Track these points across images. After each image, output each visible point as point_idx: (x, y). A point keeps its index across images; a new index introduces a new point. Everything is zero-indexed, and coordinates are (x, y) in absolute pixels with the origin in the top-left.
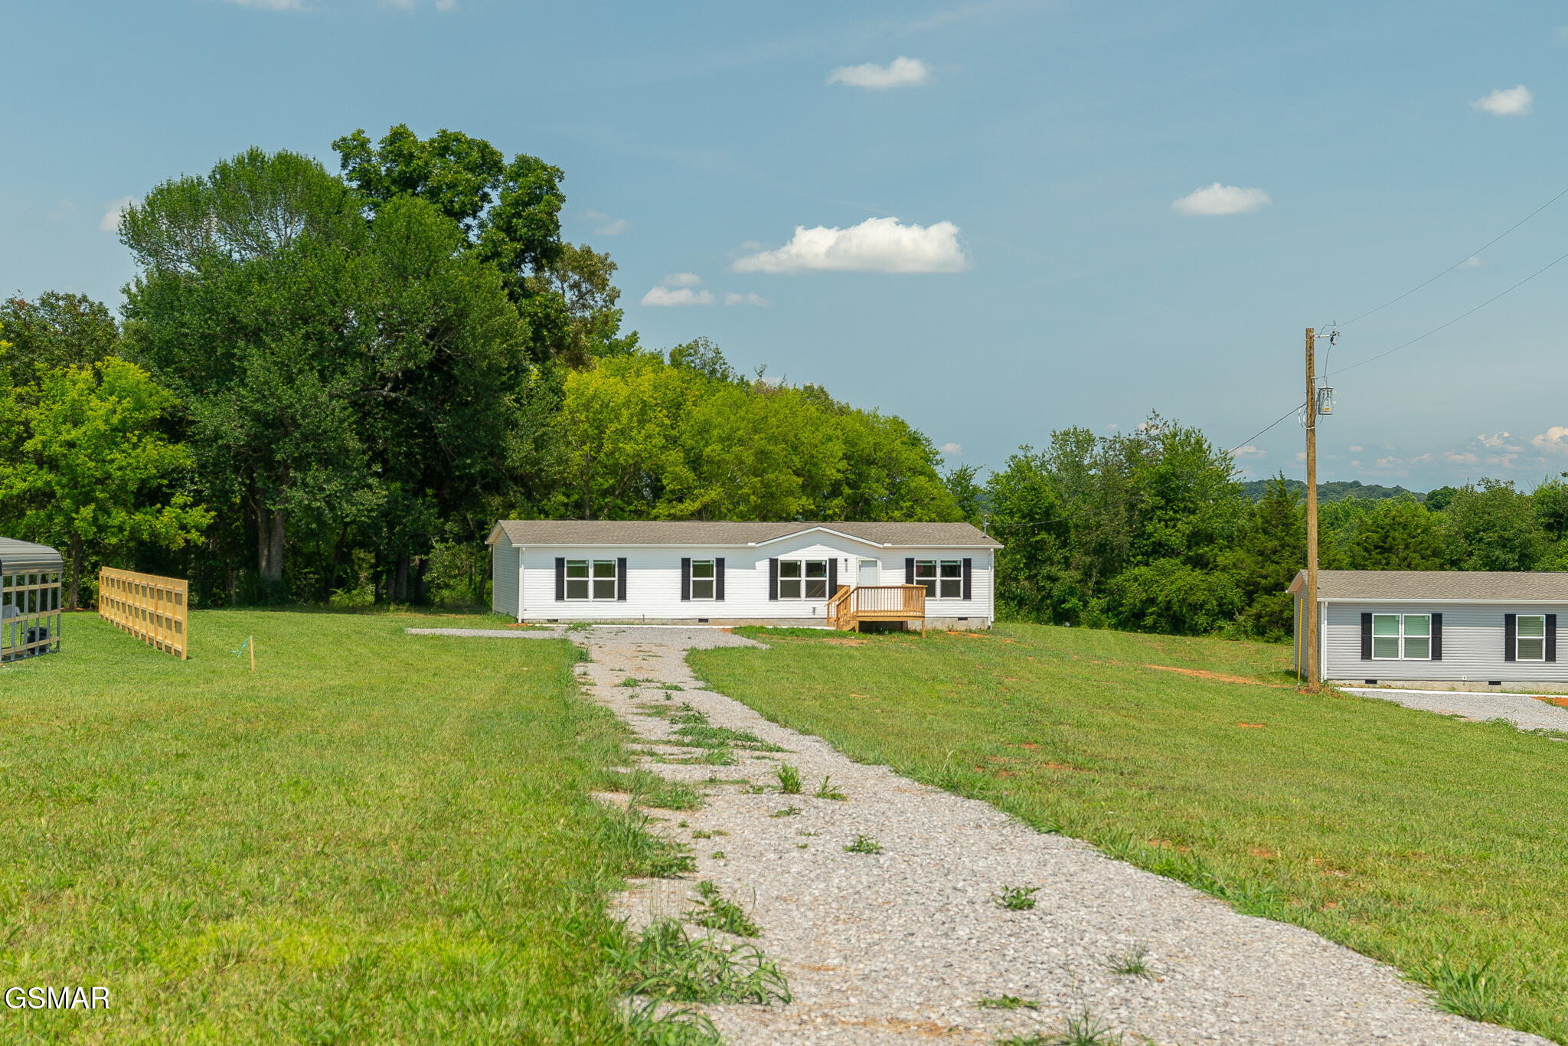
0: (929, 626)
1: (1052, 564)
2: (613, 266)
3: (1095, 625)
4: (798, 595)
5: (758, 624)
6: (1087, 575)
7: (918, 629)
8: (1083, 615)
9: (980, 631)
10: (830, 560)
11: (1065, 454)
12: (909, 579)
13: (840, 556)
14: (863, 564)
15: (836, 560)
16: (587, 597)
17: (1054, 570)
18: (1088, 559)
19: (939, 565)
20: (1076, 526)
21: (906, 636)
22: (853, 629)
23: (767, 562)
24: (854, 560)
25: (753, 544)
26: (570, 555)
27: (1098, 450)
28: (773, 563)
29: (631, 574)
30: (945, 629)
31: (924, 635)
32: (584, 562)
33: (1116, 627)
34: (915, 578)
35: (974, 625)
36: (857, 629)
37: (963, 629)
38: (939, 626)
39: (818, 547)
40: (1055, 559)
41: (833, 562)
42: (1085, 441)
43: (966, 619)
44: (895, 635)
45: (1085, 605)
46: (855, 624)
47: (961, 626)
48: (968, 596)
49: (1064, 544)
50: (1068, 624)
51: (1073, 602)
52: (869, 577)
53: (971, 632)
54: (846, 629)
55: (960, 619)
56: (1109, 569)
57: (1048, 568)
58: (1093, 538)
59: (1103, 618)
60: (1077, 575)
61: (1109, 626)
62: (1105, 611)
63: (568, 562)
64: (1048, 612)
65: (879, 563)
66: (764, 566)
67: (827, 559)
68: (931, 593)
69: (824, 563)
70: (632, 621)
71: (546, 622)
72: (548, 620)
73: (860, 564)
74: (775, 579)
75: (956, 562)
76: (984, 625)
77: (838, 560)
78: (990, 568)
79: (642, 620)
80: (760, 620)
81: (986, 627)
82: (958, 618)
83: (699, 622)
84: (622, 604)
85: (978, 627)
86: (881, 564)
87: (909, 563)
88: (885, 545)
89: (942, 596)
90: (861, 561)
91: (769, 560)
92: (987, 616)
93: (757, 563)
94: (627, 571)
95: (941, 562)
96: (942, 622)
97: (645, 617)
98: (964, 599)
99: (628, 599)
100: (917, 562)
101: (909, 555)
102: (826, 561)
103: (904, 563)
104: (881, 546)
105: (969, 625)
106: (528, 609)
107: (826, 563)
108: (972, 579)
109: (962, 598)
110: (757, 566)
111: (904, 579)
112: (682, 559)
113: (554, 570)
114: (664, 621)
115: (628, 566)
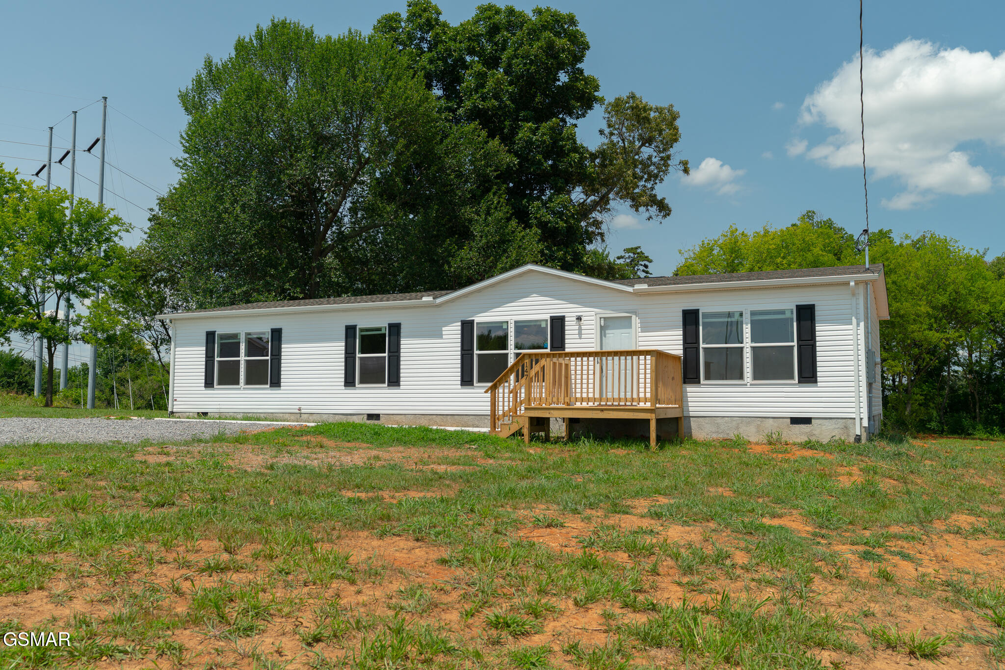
9: (840, 447)
10: (553, 319)
12: (690, 344)
13: (569, 310)
14: (609, 323)
15: (562, 319)
19: (747, 318)
22: (519, 433)
23: (457, 327)
24: (592, 317)
25: (430, 299)
26: (221, 328)
28: (467, 327)
30: (759, 439)
32: (236, 336)
34: (702, 346)
35: (823, 433)
36: (526, 431)
37: (803, 439)
38: (754, 433)
39: (535, 299)
41: (558, 323)
43: (807, 421)
47: (799, 434)
48: (809, 376)
53: (818, 445)
54: (509, 430)
55: (795, 421)
65: (636, 321)
66: (453, 333)
67: (547, 317)
68: (732, 372)
69: (543, 325)
70: (287, 416)
71: (196, 416)
72: (198, 413)
73: (603, 324)
74: (470, 352)
75: (782, 312)
76: (848, 436)
77: (567, 319)
78: (854, 320)
79: (299, 415)
80: (449, 417)
81: (852, 440)
82: (791, 418)
83: (368, 419)
84: (275, 392)
85: (837, 438)
86: (638, 321)
87: (690, 319)
88: (637, 287)
89: (755, 377)
90: (604, 318)
91: (459, 324)
92: (853, 416)
93: (444, 329)
94: (283, 346)
95: (753, 313)
96: (758, 426)
97: (303, 411)
98: (800, 382)
99: (282, 384)
100: (705, 315)
101: (690, 304)
102: (547, 320)
103: (681, 319)
104: (630, 289)
105: (815, 432)
106: (178, 399)
107: (547, 325)
108: (818, 344)
109: (797, 381)
110: (444, 333)
111: (681, 347)
112: (346, 326)
113: (204, 348)
114: (324, 418)
115: (283, 339)
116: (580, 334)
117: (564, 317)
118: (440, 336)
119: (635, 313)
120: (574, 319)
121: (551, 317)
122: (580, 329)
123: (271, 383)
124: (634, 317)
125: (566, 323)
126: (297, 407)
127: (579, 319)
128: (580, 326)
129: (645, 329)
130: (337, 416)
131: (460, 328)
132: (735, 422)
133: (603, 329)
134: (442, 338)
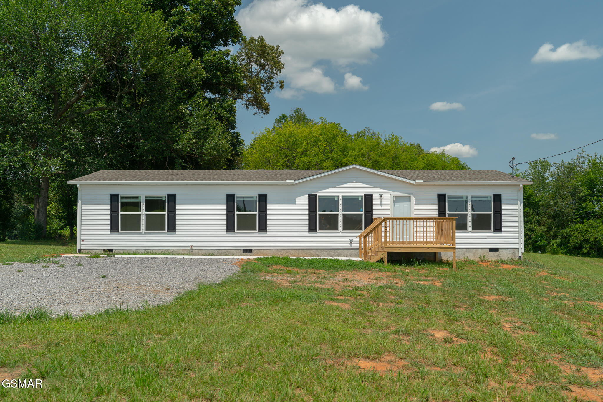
0: (460, 256)
1: (531, 223)
2: (281, 53)
3: (555, 252)
4: (336, 228)
5: (282, 255)
6: (550, 228)
7: (450, 259)
8: (548, 248)
9: (511, 262)
10: (366, 196)
11: (535, 171)
12: (441, 211)
13: (375, 192)
14: (397, 199)
15: (371, 196)
16: (140, 230)
17: (532, 226)
18: (550, 221)
19: (470, 199)
20: (543, 205)
21: (436, 268)
22: (382, 260)
23: (306, 198)
24: (388, 195)
25: (292, 181)
26: (124, 192)
27: (553, 169)
28: (312, 198)
29: (181, 209)
30: (476, 259)
31: (455, 267)
32: (137, 198)
33: (566, 254)
34: (447, 212)
35: (505, 256)
36: (385, 260)
37: (494, 259)
38: (471, 257)
39: (355, 184)
40: (533, 221)
41: (369, 197)
42: (546, 166)
43: (496, 250)
44: (425, 266)
45: (549, 243)
46: (383, 255)
47: (493, 256)
48: (498, 228)
49: (537, 214)
50: (540, 252)
51: (543, 242)
52: (402, 210)
53: (502, 262)
54: (374, 260)
55: (491, 250)
56: (562, 225)
57: (530, 225)
58: (551, 211)
59: (559, 249)
60: (545, 228)
61: (562, 253)
62: (559, 246)
63: (123, 198)
64: (530, 246)
65: (413, 199)
66: (303, 202)
67: (363, 194)
68: (462, 226)
69: (360, 199)
70: (181, 251)
71: (102, 252)
72: (104, 250)
73: (394, 200)
74: (314, 213)
75: (486, 197)
76: (515, 257)
77: (374, 196)
78: (519, 202)
79: (191, 251)
80: (300, 250)
81: (517, 258)
82: (490, 249)
83: (243, 252)
84: (171, 236)
85: (510, 258)
86: (414, 199)
87: (441, 198)
88: (418, 181)
89: (473, 229)
90: (396, 196)
91: (307, 196)
92: (518, 247)
93: (296, 198)
94: (177, 205)
95: (472, 197)
96: (474, 253)
97: (193, 248)
98: (494, 231)
99: (177, 230)
100: (449, 197)
101: (442, 191)
102: (362, 196)
103: (436, 198)
104: (413, 182)
105: (500, 255)
106: (84, 240)
107: (362, 199)
108: (502, 213)
109: (493, 231)
110: (297, 201)
111: (437, 213)
112: (227, 195)
113: (109, 205)
114: (211, 251)
115: (177, 201)
116: (381, 204)
117: (372, 195)
118: (294, 203)
119: (412, 194)
120: (379, 196)
121: (365, 194)
122: (381, 202)
123: (168, 229)
124: (412, 196)
125: (373, 198)
126: (190, 245)
127: (381, 196)
128: (381, 200)
129: (417, 203)
130: (221, 251)
132: (463, 251)
133: (394, 202)
134: (295, 204)
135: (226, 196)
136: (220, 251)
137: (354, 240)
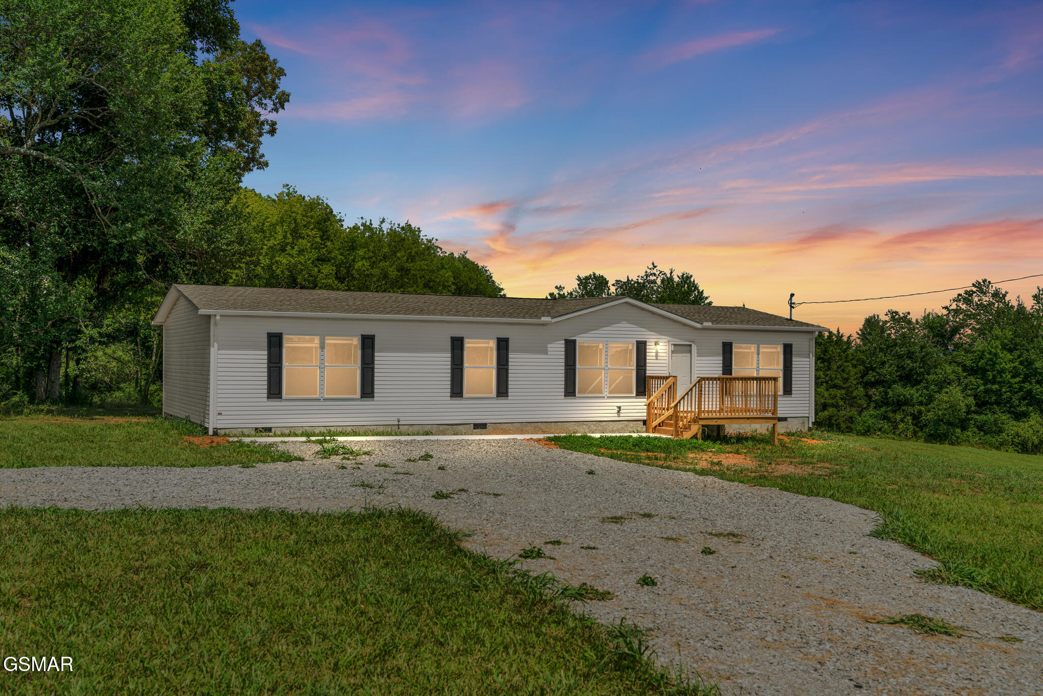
4: (599, 390)
9: (801, 434)
10: (638, 343)
12: (727, 367)
13: (650, 338)
14: (676, 349)
15: (644, 343)
16: (316, 394)
23: (561, 345)
24: (665, 343)
25: (548, 319)
28: (570, 346)
29: (381, 359)
32: (311, 340)
34: (734, 368)
35: (793, 426)
36: (700, 436)
39: (624, 325)
41: (641, 346)
43: (785, 419)
46: (697, 429)
48: (788, 390)
54: (687, 436)
55: (780, 419)
66: (558, 350)
67: (634, 341)
70: (380, 429)
71: (253, 432)
72: (256, 429)
73: (673, 349)
74: (573, 367)
77: (648, 343)
78: (811, 356)
79: (396, 427)
80: (552, 424)
83: (474, 430)
84: (367, 404)
86: (696, 348)
88: (705, 324)
90: (674, 344)
92: (808, 415)
93: (549, 346)
94: (376, 354)
97: (400, 423)
99: (376, 395)
102: (633, 344)
104: (698, 325)
106: (223, 413)
108: (793, 369)
110: (549, 349)
111: (721, 369)
112: (452, 338)
113: (266, 353)
114: (427, 428)
115: (376, 346)
116: (656, 356)
117: (646, 342)
118: (546, 352)
119: (694, 342)
120: (654, 343)
121: (637, 341)
122: (656, 352)
123: (361, 393)
124: (693, 345)
125: (648, 347)
126: (395, 418)
127: (657, 343)
128: (657, 349)
129: (699, 354)
130: (441, 426)
131: (563, 346)
133: (673, 352)
134: (547, 354)
135: (450, 340)
136: (441, 428)
137: (622, 408)
